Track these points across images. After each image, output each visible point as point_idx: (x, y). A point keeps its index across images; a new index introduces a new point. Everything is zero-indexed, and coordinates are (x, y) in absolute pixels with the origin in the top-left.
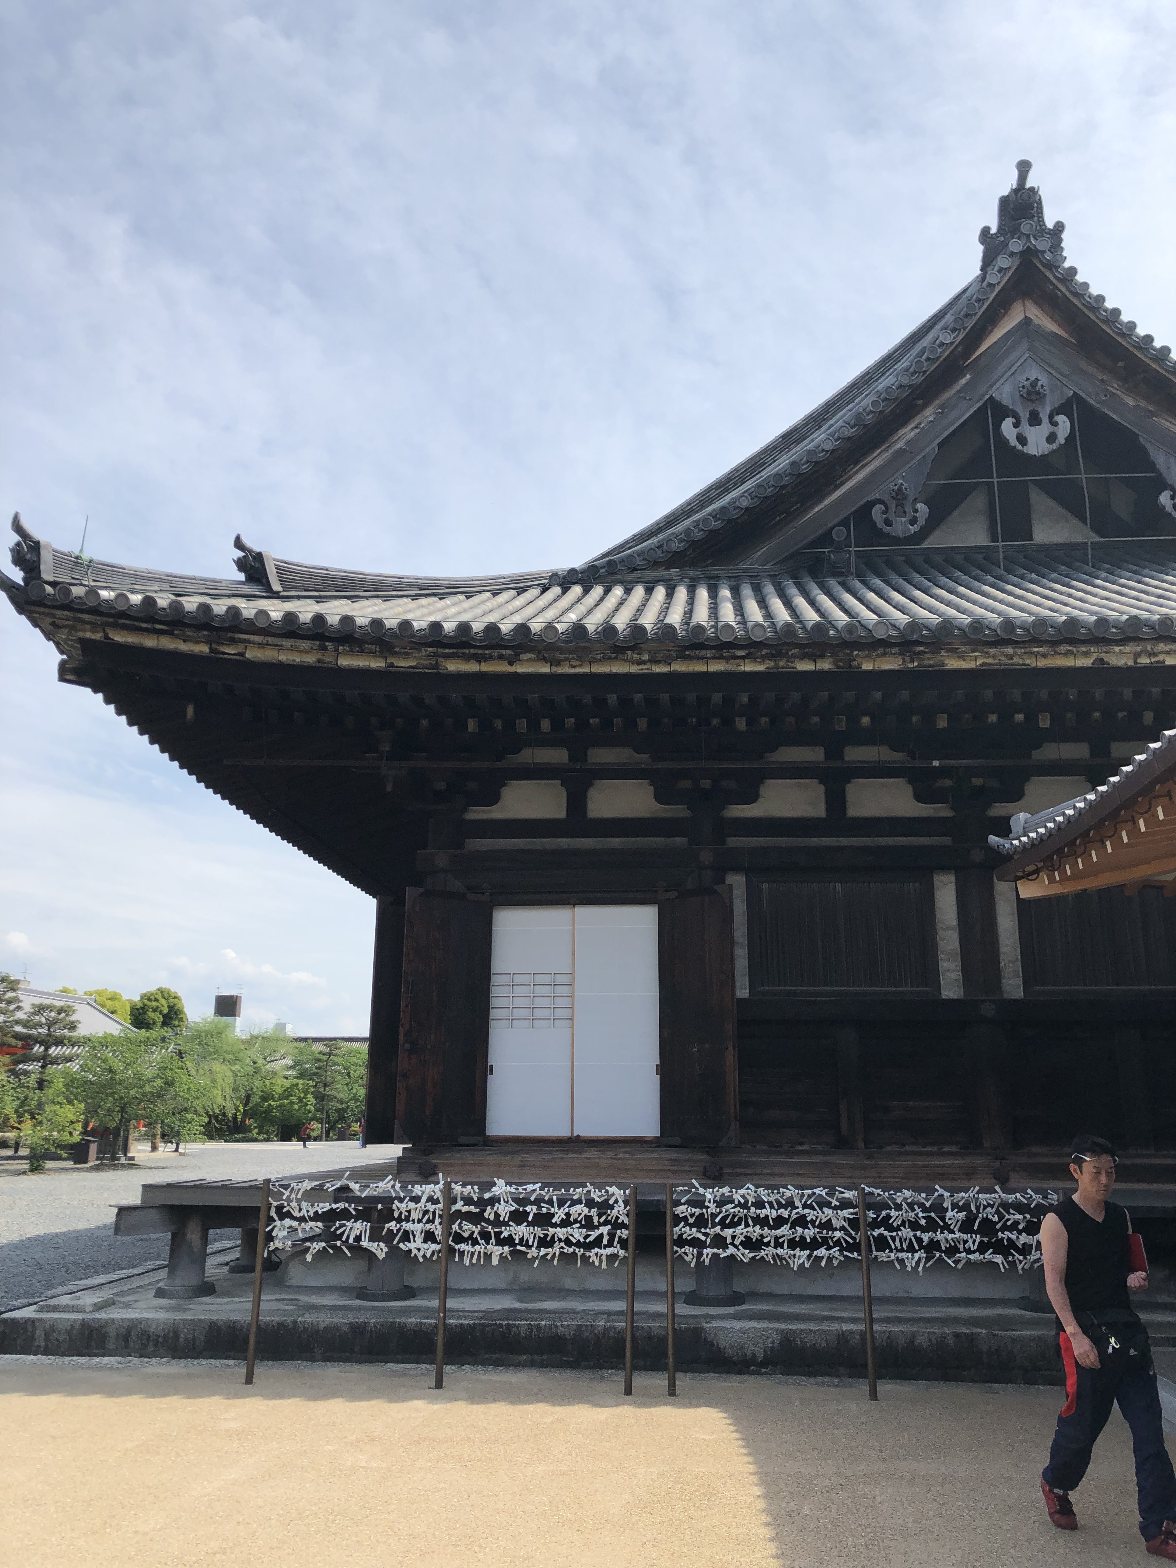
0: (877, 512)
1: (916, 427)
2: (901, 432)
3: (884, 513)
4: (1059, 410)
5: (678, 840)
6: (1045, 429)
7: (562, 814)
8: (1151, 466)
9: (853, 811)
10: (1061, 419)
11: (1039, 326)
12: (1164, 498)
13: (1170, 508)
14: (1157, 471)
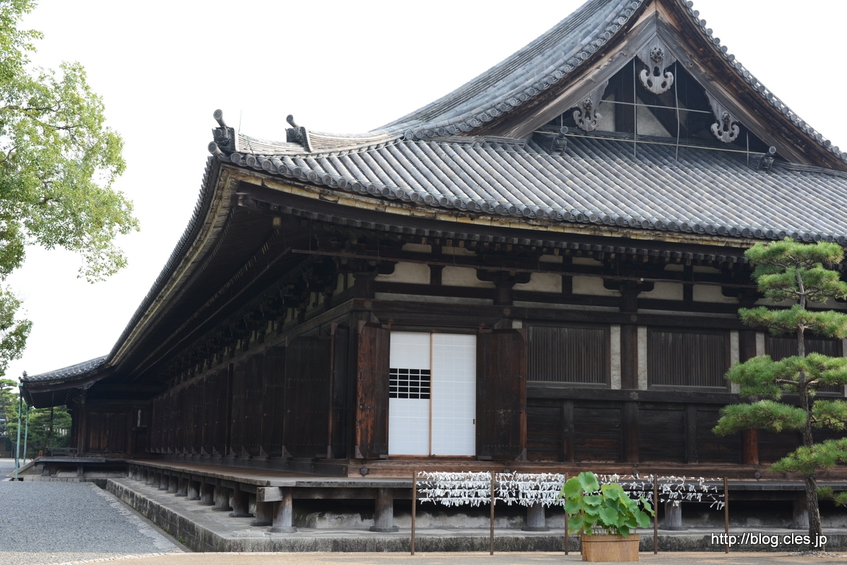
0: (576, 113)
1: (598, 68)
2: (590, 70)
3: (580, 116)
4: (668, 69)
5: (489, 301)
6: (661, 79)
7: (428, 282)
8: (709, 108)
9: (576, 291)
10: (669, 74)
11: (662, 18)
12: (714, 127)
13: (716, 134)
14: (712, 111)
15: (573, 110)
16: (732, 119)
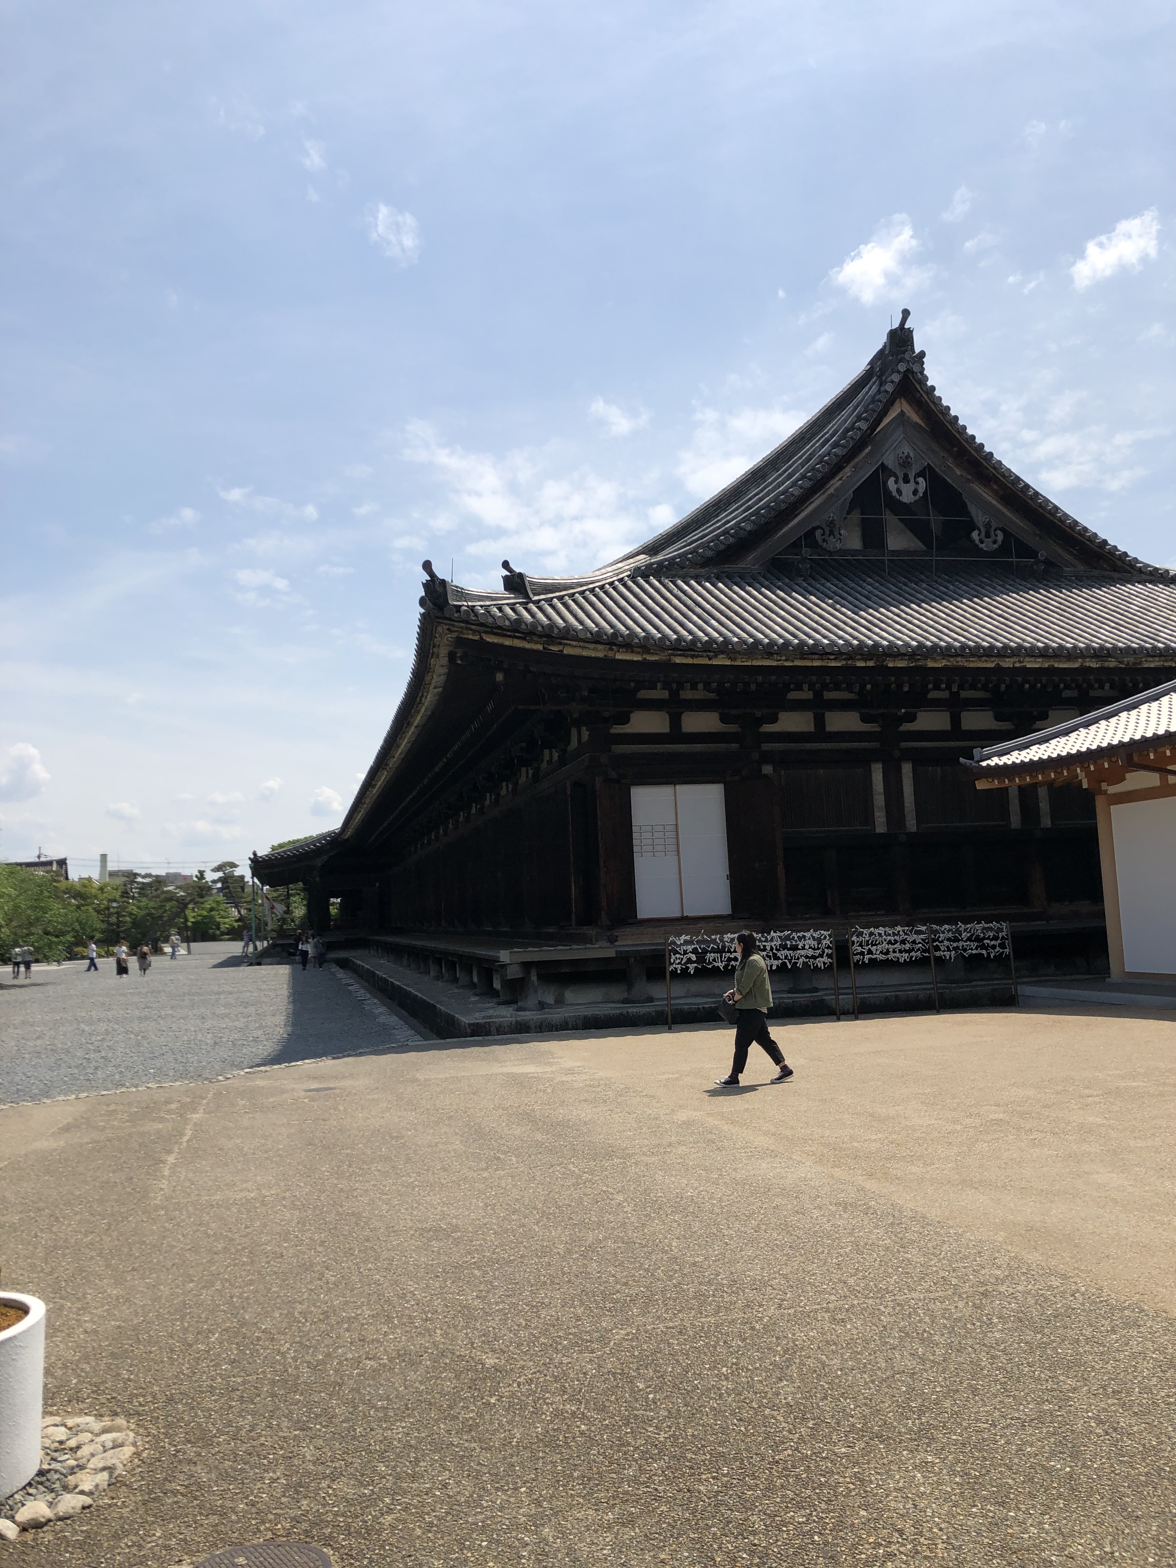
0: (818, 533)
1: (840, 479)
2: (832, 482)
3: (823, 535)
4: (918, 475)
5: (735, 746)
6: (911, 486)
7: (668, 731)
8: (968, 514)
9: (829, 728)
10: (920, 480)
11: (908, 417)
12: (975, 535)
13: (977, 542)
14: (971, 517)
15: (815, 529)
16: (994, 525)
